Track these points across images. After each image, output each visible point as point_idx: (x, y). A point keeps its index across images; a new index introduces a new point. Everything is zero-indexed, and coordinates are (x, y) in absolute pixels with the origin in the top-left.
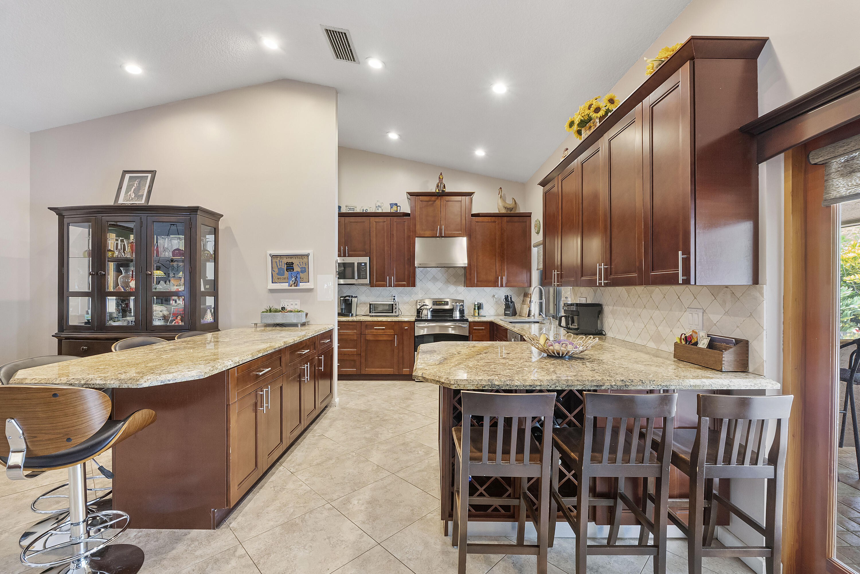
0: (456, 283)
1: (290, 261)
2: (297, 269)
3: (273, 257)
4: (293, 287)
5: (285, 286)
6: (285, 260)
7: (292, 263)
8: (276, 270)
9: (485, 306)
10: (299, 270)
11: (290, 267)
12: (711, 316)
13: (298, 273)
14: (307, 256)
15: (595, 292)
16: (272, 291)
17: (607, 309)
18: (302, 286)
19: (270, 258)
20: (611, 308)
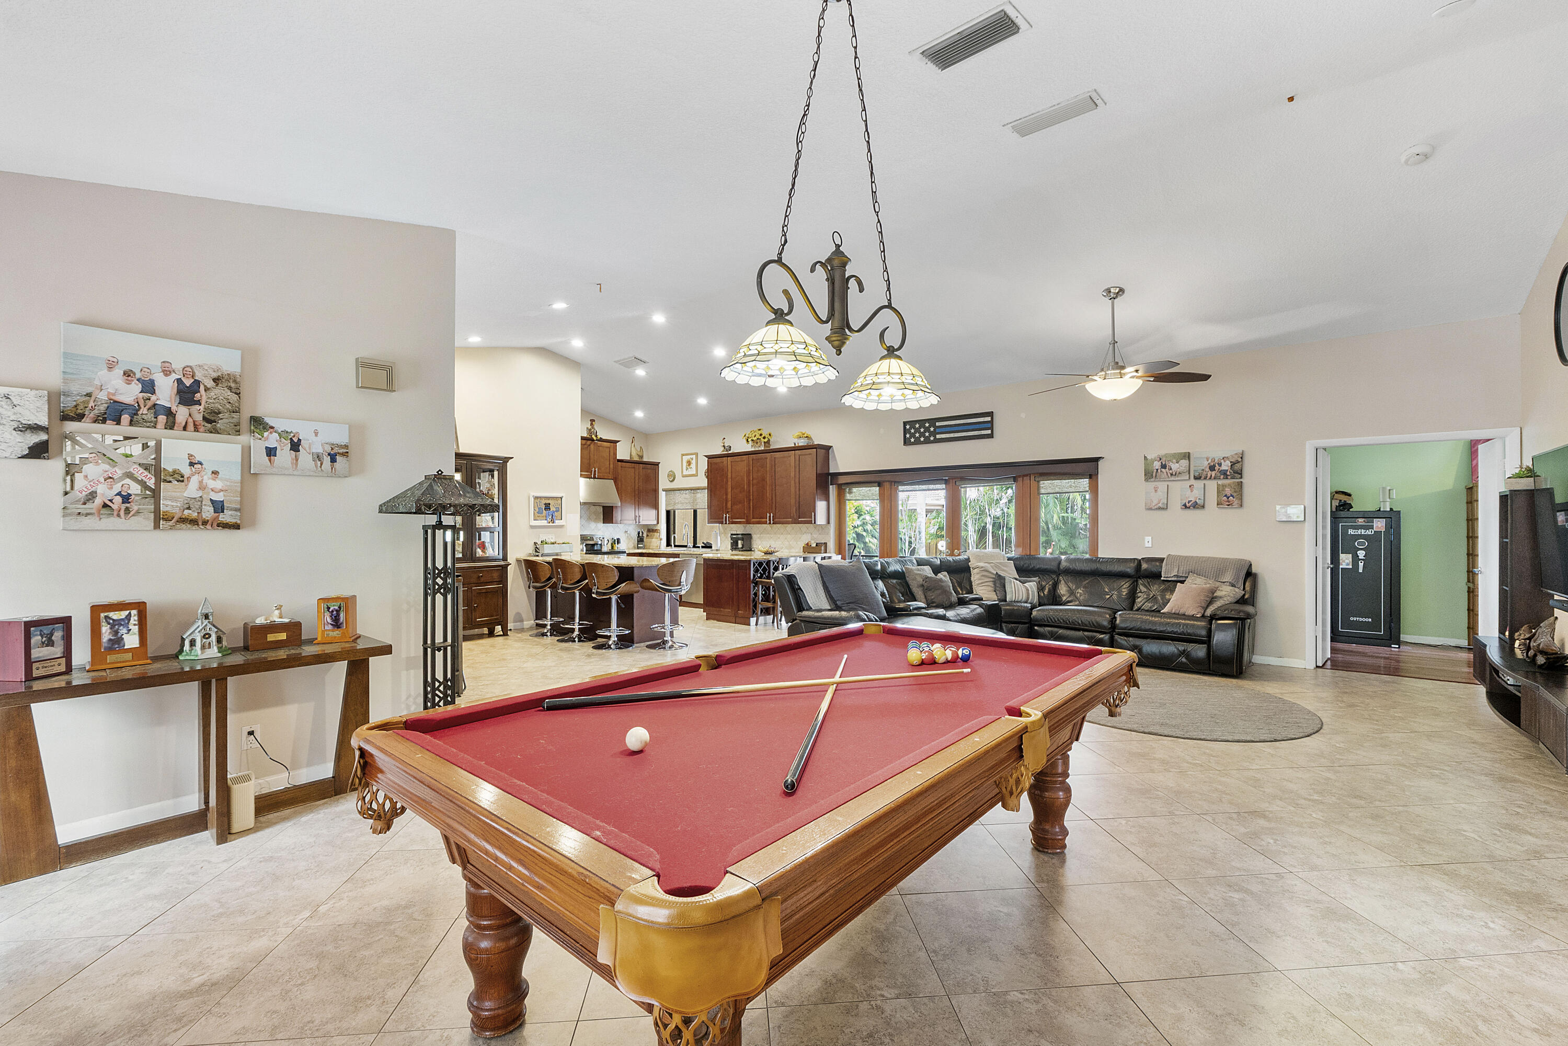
0: (596, 520)
1: (548, 502)
2: (552, 509)
3: (536, 498)
4: (551, 524)
5: (544, 523)
6: (544, 501)
7: (549, 504)
8: (537, 509)
9: (621, 541)
10: (555, 510)
11: (547, 507)
12: (814, 536)
13: (554, 512)
14: (561, 498)
15: (745, 527)
16: (532, 527)
17: (754, 536)
18: (558, 522)
19: (532, 500)
20: (758, 535)
